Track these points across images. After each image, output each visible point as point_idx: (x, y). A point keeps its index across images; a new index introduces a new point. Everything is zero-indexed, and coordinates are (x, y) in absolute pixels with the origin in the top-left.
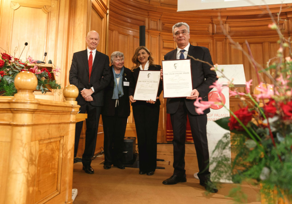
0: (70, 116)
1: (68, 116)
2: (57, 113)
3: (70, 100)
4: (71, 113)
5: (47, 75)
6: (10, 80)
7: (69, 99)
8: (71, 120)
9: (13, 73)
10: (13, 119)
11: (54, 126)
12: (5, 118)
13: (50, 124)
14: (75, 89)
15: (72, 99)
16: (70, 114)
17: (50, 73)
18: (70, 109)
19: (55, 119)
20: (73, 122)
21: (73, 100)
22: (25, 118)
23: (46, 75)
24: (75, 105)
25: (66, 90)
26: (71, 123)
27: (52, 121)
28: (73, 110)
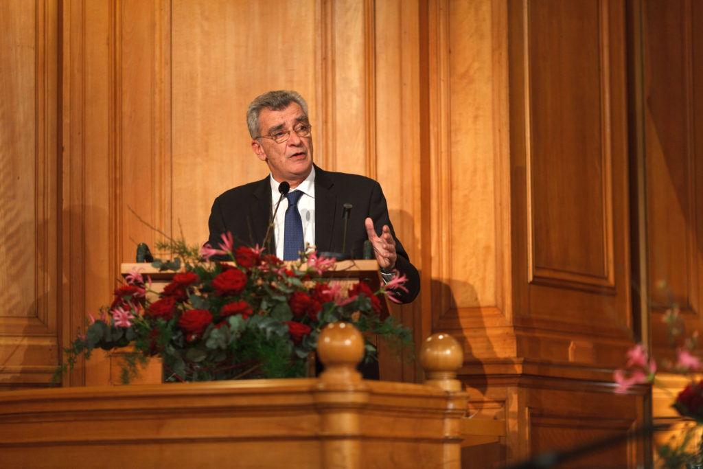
0: (443, 424)
1: (437, 423)
2: (408, 412)
3: (441, 379)
4: (444, 414)
5: (369, 306)
6: (269, 330)
7: (438, 375)
8: (447, 434)
9: (270, 305)
10: (322, 425)
11: (403, 445)
12: (305, 425)
13: (396, 439)
14: (453, 348)
15: (446, 375)
16: (441, 416)
17: (376, 294)
18: (442, 404)
19: (405, 428)
20: (451, 438)
21: (450, 378)
22: (347, 422)
23: (365, 307)
24: (454, 392)
25: (428, 350)
26: (447, 440)
27: (399, 433)
28: (451, 406)
